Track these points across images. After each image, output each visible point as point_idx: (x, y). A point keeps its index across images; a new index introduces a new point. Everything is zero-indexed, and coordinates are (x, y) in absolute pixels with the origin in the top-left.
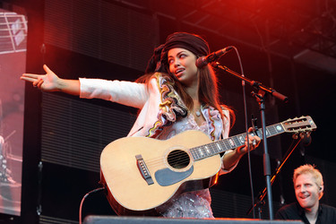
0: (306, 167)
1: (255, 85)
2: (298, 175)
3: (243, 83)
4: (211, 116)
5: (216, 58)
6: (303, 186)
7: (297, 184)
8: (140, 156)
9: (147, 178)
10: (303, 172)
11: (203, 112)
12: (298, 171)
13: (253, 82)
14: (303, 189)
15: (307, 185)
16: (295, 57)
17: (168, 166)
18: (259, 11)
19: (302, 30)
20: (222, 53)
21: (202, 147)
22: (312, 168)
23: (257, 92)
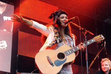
0: (106, 59)
1: (83, 30)
2: (103, 61)
3: (80, 29)
4: (68, 39)
5: (71, 20)
6: (105, 65)
7: (103, 64)
8: (48, 56)
10: (105, 60)
11: (66, 39)
12: (103, 60)
13: (83, 29)
14: (105, 66)
15: (106, 65)
16: (105, 21)
17: (58, 59)
18: (92, 5)
19: (107, 12)
20: (73, 19)
21: (68, 51)
22: (108, 59)
23: (84, 32)
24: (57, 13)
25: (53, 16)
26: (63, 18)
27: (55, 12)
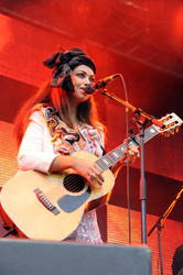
4: (90, 135)
5: (104, 84)
9: (52, 209)
17: (67, 192)
23: (137, 119)
24: (70, 56)
25: (58, 60)
26: (83, 75)
27: (67, 52)
